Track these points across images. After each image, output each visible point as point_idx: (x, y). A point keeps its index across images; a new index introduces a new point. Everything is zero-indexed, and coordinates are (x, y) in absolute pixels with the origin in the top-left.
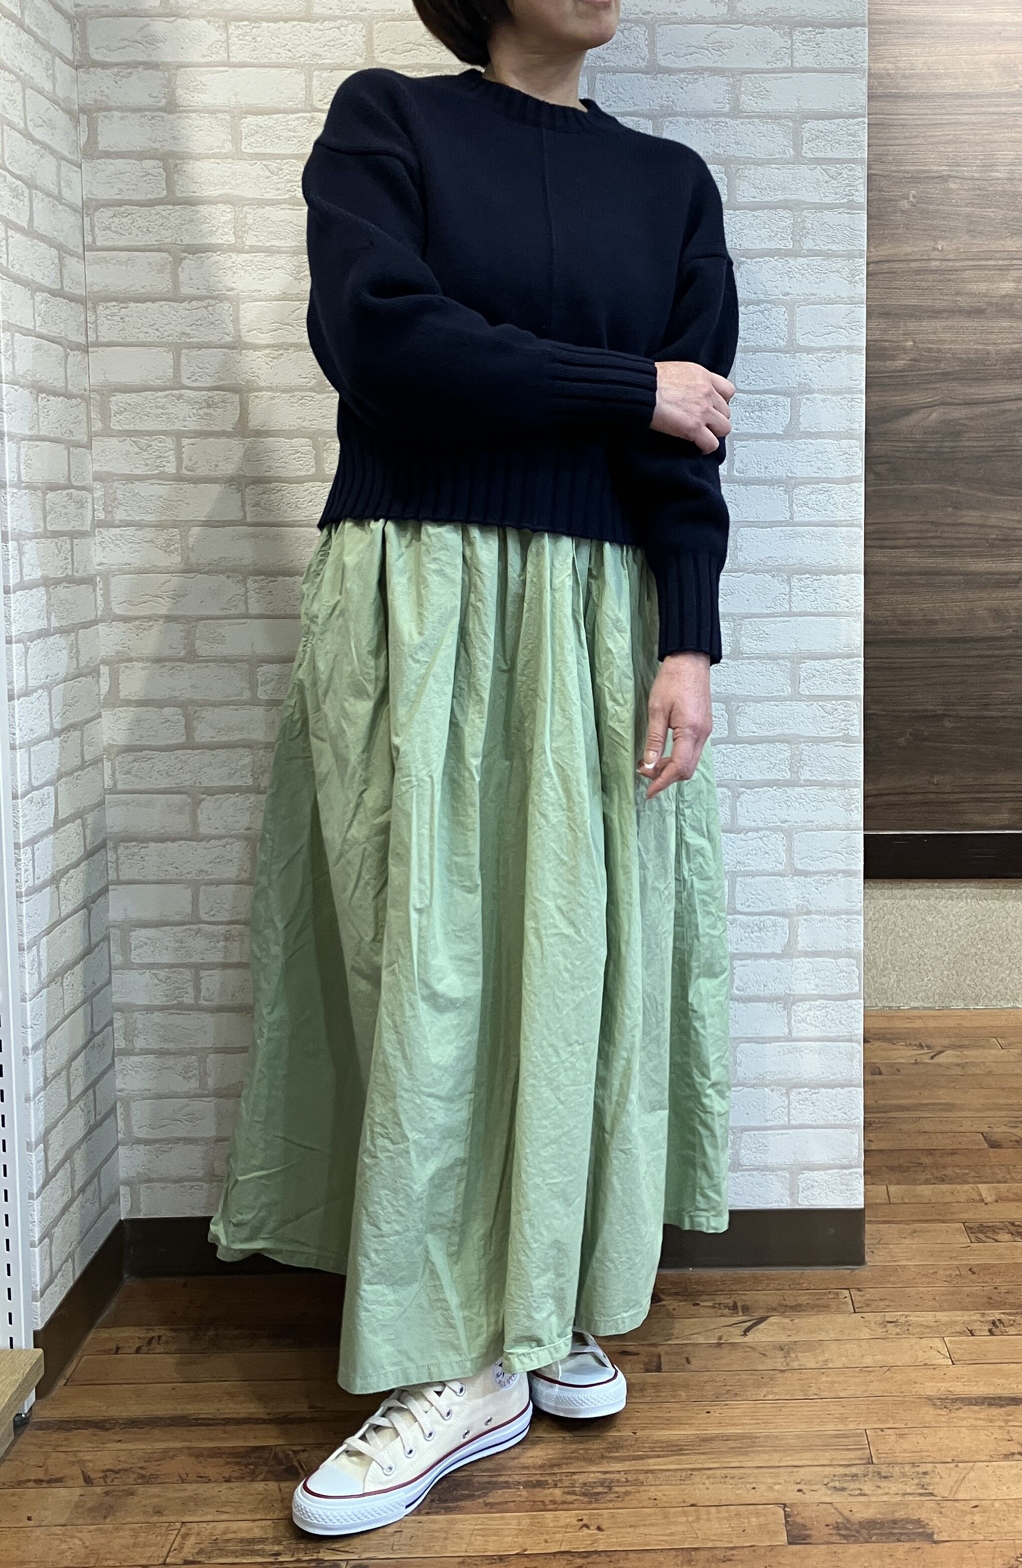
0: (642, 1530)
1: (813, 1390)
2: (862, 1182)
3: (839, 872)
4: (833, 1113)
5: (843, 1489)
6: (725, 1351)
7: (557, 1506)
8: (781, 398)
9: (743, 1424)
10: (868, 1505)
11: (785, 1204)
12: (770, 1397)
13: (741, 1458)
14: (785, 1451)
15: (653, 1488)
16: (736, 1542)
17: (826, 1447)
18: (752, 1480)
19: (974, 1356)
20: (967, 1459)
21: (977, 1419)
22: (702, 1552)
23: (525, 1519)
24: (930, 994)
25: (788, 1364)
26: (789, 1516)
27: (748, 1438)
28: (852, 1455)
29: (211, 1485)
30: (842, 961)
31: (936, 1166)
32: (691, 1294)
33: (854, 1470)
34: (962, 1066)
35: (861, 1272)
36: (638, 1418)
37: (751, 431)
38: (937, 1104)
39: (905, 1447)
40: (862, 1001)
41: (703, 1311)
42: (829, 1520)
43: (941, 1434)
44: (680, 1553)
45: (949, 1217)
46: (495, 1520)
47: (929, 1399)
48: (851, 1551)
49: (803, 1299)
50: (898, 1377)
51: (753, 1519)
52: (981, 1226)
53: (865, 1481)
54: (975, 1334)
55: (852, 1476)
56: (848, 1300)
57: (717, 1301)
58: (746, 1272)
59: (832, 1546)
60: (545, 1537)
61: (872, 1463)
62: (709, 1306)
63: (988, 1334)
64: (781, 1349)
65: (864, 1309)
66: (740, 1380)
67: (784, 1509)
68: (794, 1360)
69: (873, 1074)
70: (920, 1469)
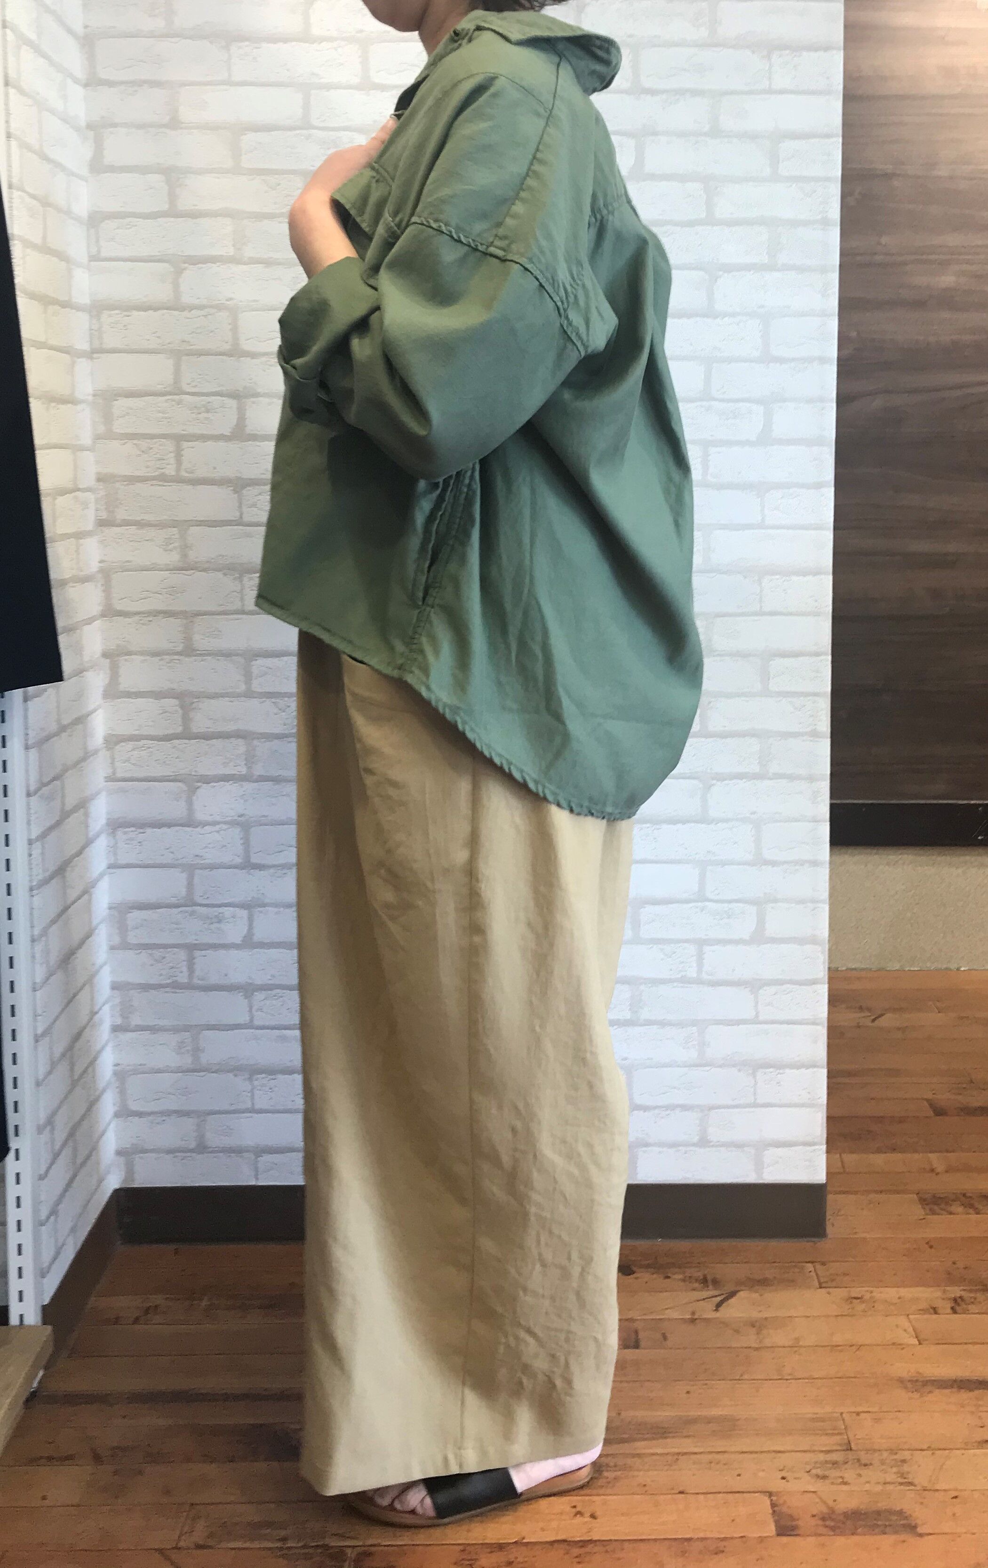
0: (635, 1518)
1: (787, 1370)
2: (825, 1158)
3: (806, 861)
4: (797, 1092)
5: (825, 1477)
6: (698, 1327)
9: (722, 1406)
10: (849, 1494)
11: (750, 1178)
12: (745, 1377)
13: (724, 1442)
14: (765, 1435)
15: (640, 1473)
16: (726, 1533)
17: (805, 1431)
18: (736, 1465)
19: (942, 1336)
20: (942, 1446)
21: (948, 1403)
22: (694, 1543)
25: (761, 1342)
26: (776, 1506)
27: (731, 1420)
28: (831, 1440)
30: (809, 948)
31: (885, 1134)
32: (661, 1267)
33: (834, 1456)
34: (901, 1029)
35: (823, 1245)
36: (620, 1398)
38: (881, 1069)
39: (881, 1432)
41: (674, 1285)
42: (815, 1511)
43: (915, 1419)
44: (673, 1543)
45: (902, 1187)
47: (901, 1380)
48: (838, 1544)
49: (769, 1273)
50: (867, 1357)
51: (741, 1509)
52: (934, 1196)
53: (846, 1469)
54: (940, 1311)
55: (833, 1464)
56: (813, 1274)
57: (688, 1274)
58: (712, 1244)
59: (820, 1538)
60: (541, 1524)
61: (851, 1449)
62: (680, 1280)
63: (951, 1312)
64: (753, 1325)
65: (829, 1284)
66: (716, 1358)
67: (769, 1498)
68: (764, 1338)
70: (898, 1457)
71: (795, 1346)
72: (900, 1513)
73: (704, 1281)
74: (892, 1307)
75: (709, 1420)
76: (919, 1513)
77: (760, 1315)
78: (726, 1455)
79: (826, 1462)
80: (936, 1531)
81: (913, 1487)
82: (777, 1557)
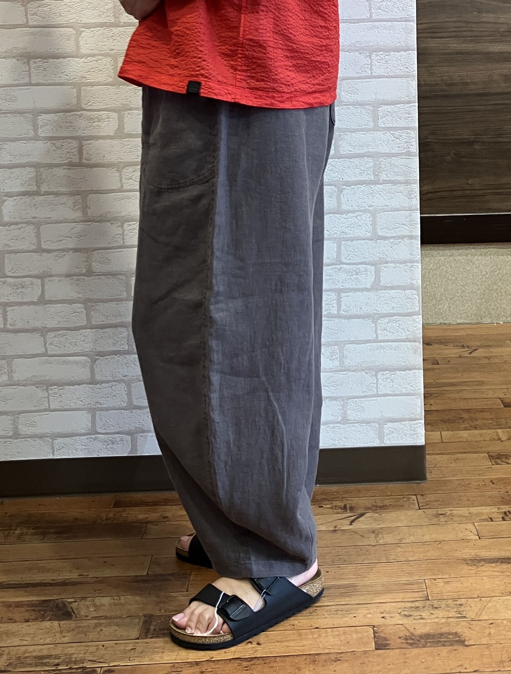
0: (286, 644)
1: (392, 557)
2: (424, 429)
3: (406, 236)
4: (405, 386)
5: (410, 616)
6: (338, 535)
9: (348, 578)
10: (425, 625)
11: (376, 443)
12: (366, 561)
13: (347, 599)
14: (374, 594)
16: (343, 649)
17: (400, 591)
18: (354, 612)
19: (493, 534)
20: (486, 596)
21: (494, 571)
22: (321, 656)
24: (469, 315)
25: (377, 542)
26: (377, 633)
27: (352, 586)
28: (416, 595)
30: (408, 292)
31: (471, 419)
32: (317, 501)
33: (417, 604)
34: (488, 358)
35: (423, 484)
38: (472, 382)
39: (449, 589)
40: (421, 316)
41: (325, 511)
42: (401, 634)
43: (471, 580)
44: (308, 656)
45: (479, 450)
47: (465, 560)
48: (414, 653)
49: (387, 502)
50: (446, 547)
51: (354, 635)
52: (499, 454)
53: (424, 610)
54: (494, 520)
55: (416, 608)
56: (416, 501)
57: (334, 504)
58: (352, 486)
59: (402, 650)
61: (428, 600)
62: (329, 508)
63: (501, 520)
64: (374, 533)
65: (426, 507)
66: (347, 552)
67: (373, 629)
68: (380, 540)
69: (433, 365)
70: (458, 602)
71: (399, 544)
72: (456, 634)
73: (345, 508)
74: (464, 519)
75: (339, 587)
76: (466, 633)
77: (378, 526)
78: (347, 606)
79: (412, 607)
80: (477, 643)
81: (466, 619)
82: (374, 662)
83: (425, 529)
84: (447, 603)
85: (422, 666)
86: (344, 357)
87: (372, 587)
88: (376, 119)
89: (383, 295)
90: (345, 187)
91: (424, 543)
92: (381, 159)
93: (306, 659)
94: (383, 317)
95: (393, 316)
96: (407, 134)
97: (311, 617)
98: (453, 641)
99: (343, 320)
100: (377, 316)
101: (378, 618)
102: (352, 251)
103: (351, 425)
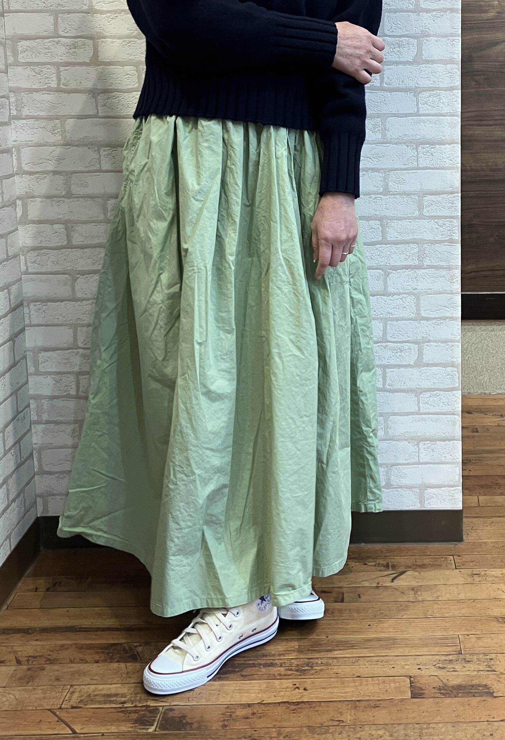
0: (329, 690)
1: (430, 613)
2: (461, 494)
3: (447, 318)
4: (444, 455)
5: (444, 668)
6: (381, 591)
7: (282, 677)
8: (411, 40)
9: (389, 632)
10: (458, 676)
11: (417, 507)
12: (405, 617)
13: (387, 651)
14: (412, 647)
15: (336, 667)
16: (382, 697)
17: (436, 644)
18: (393, 663)
22: (362, 702)
23: (262, 684)
25: (416, 598)
26: (413, 683)
27: (392, 639)
28: (450, 649)
29: (87, 665)
30: (449, 369)
32: (362, 559)
33: (451, 657)
35: (460, 545)
36: (329, 628)
37: (394, 60)
39: (481, 644)
40: (460, 392)
41: (370, 568)
42: (436, 685)
43: (502, 637)
44: (350, 702)
46: (246, 684)
47: (496, 618)
48: (447, 702)
49: (426, 561)
50: (479, 606)
51: (392, 684)
53: (457, 664)
55: (450, 661)
56: (453, 561)
57: (378, 562)
58: (395, 546)
59: (436, 699)
60: (275, 694)
61: (462, 654)
62: (373, 565)
64: (413, 590)
65: (462, 567)
66: (388, 607)
67: (410, 679)
68: (419, 596)
69: (473, 432)
70: (488, 657)
71: (436, 601)
72: (486, 686)
73: (387, 566)
74: (497, 579)
75: (379, 640)
76: (495, 686)
77: (418, 584)
78: (387, 658)
79: (446, 660)
81: (495, 673)
82: (409, 709)
83: (460, 587)
84: (478, 657)
85: (454, 715)
86: (388, 427)
87: (409, 641)
88: (420, 207)
89: (425, 371)
90: (391, 271)
91: (459, 601)
92: (425, 245)
93: (348, 705)
94: (425, 391)
95: (434, 391)
96: (450, 222)
97: (353, 667)
98: (483, 692)
99: (388, 394)
100: (420, 390)
101: (415, 669)
102: (397, 330)
103: (395, 489)
